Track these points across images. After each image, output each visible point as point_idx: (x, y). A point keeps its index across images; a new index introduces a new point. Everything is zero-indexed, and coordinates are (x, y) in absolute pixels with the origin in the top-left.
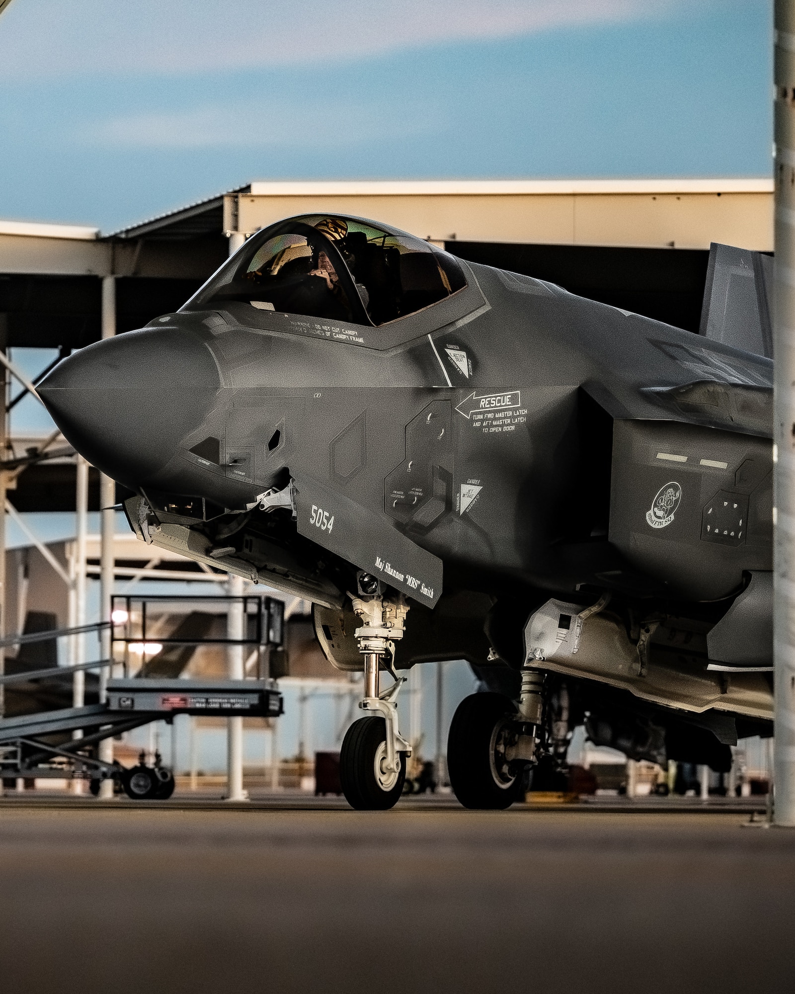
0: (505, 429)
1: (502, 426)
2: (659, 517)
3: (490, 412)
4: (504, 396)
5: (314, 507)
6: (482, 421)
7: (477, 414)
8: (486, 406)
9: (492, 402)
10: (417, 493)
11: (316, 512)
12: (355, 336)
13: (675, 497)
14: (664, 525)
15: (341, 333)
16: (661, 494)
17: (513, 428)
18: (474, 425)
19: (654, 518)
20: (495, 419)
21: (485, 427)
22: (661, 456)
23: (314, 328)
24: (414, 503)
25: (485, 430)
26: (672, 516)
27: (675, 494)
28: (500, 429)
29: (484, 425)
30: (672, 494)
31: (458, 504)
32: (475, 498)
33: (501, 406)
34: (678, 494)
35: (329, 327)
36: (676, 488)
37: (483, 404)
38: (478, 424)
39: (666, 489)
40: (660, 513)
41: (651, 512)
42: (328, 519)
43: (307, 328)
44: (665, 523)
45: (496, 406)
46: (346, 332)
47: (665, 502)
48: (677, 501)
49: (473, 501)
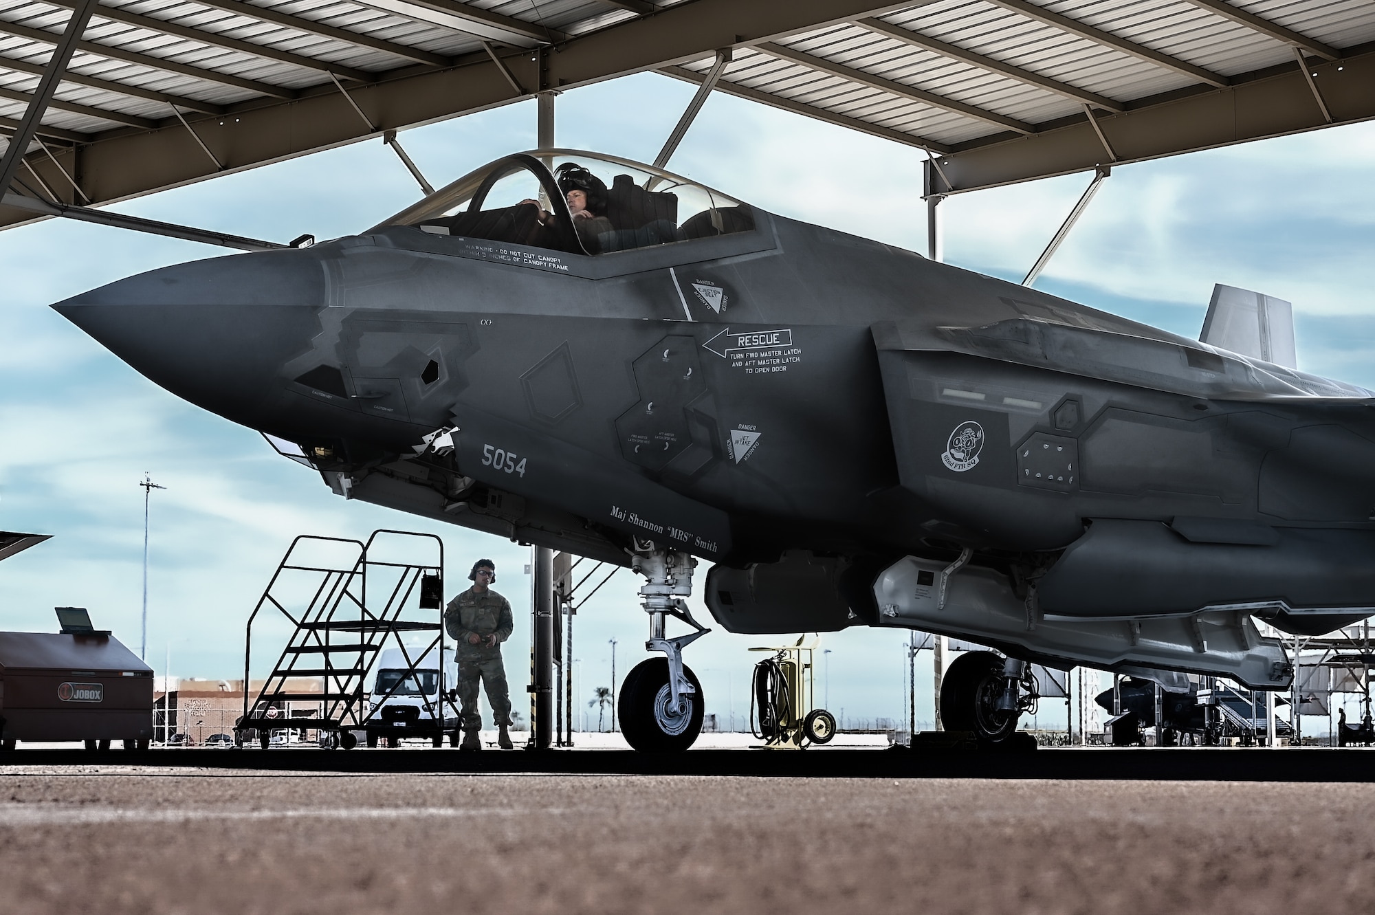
0: (775, 369)
1: (771, 366)
2: (959, 460)
3: (753, 351)
4: (769, 334)
5: (487, 447)
6: (744, 361)
7: (736, 352)
8: (746, 344)
9: (754, 340)
10: (668, 439)
11: (492, 453)
12: (557, 263)
13: (976, 437)
14: (967, 468)
15: (536, 259)
16: (957, 434)
17: (784, 368)
18: (734, 365)
19: (952, 460)
20: (760, 358)
21: (748, 367)
22: (947, 392)
23: (499, 253)
24: (665, 449)
25: (750, 371)
26: (976, 459)
27: (975, 434)
28: (768, 370)
29: (747, 364)
30: (971, 435)
31: (730, 450)
32: (753, 445)
33: (766, 345)
34: (979, 434)
35: (519, 253)
36: (976, 429)
37: (742, 342)
38: (739, 364)
39: (963, 428)
40: (960, 455)
41: (948, 453)
42: (516, 462)
43: (487, 253)
44: (968, 466)
45: (759, 345)
46: (544, 258)
47: (964, 443)
48: (979, 442)
49: (751, 448)
